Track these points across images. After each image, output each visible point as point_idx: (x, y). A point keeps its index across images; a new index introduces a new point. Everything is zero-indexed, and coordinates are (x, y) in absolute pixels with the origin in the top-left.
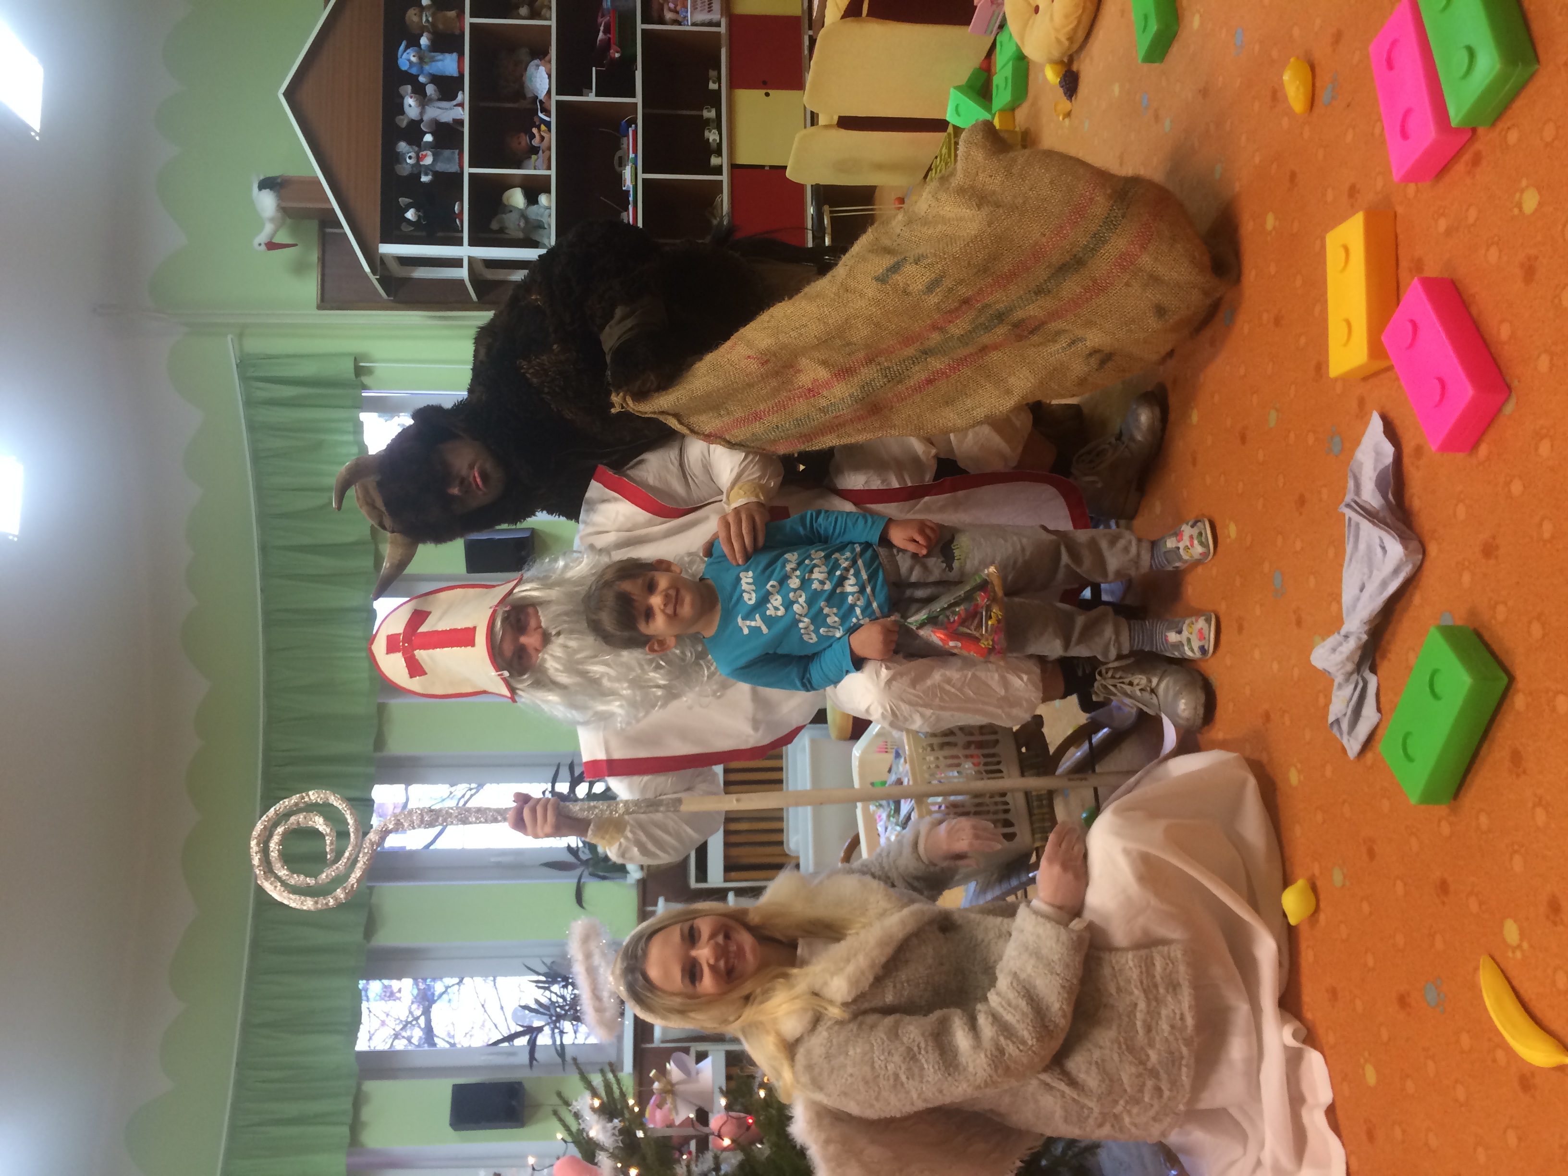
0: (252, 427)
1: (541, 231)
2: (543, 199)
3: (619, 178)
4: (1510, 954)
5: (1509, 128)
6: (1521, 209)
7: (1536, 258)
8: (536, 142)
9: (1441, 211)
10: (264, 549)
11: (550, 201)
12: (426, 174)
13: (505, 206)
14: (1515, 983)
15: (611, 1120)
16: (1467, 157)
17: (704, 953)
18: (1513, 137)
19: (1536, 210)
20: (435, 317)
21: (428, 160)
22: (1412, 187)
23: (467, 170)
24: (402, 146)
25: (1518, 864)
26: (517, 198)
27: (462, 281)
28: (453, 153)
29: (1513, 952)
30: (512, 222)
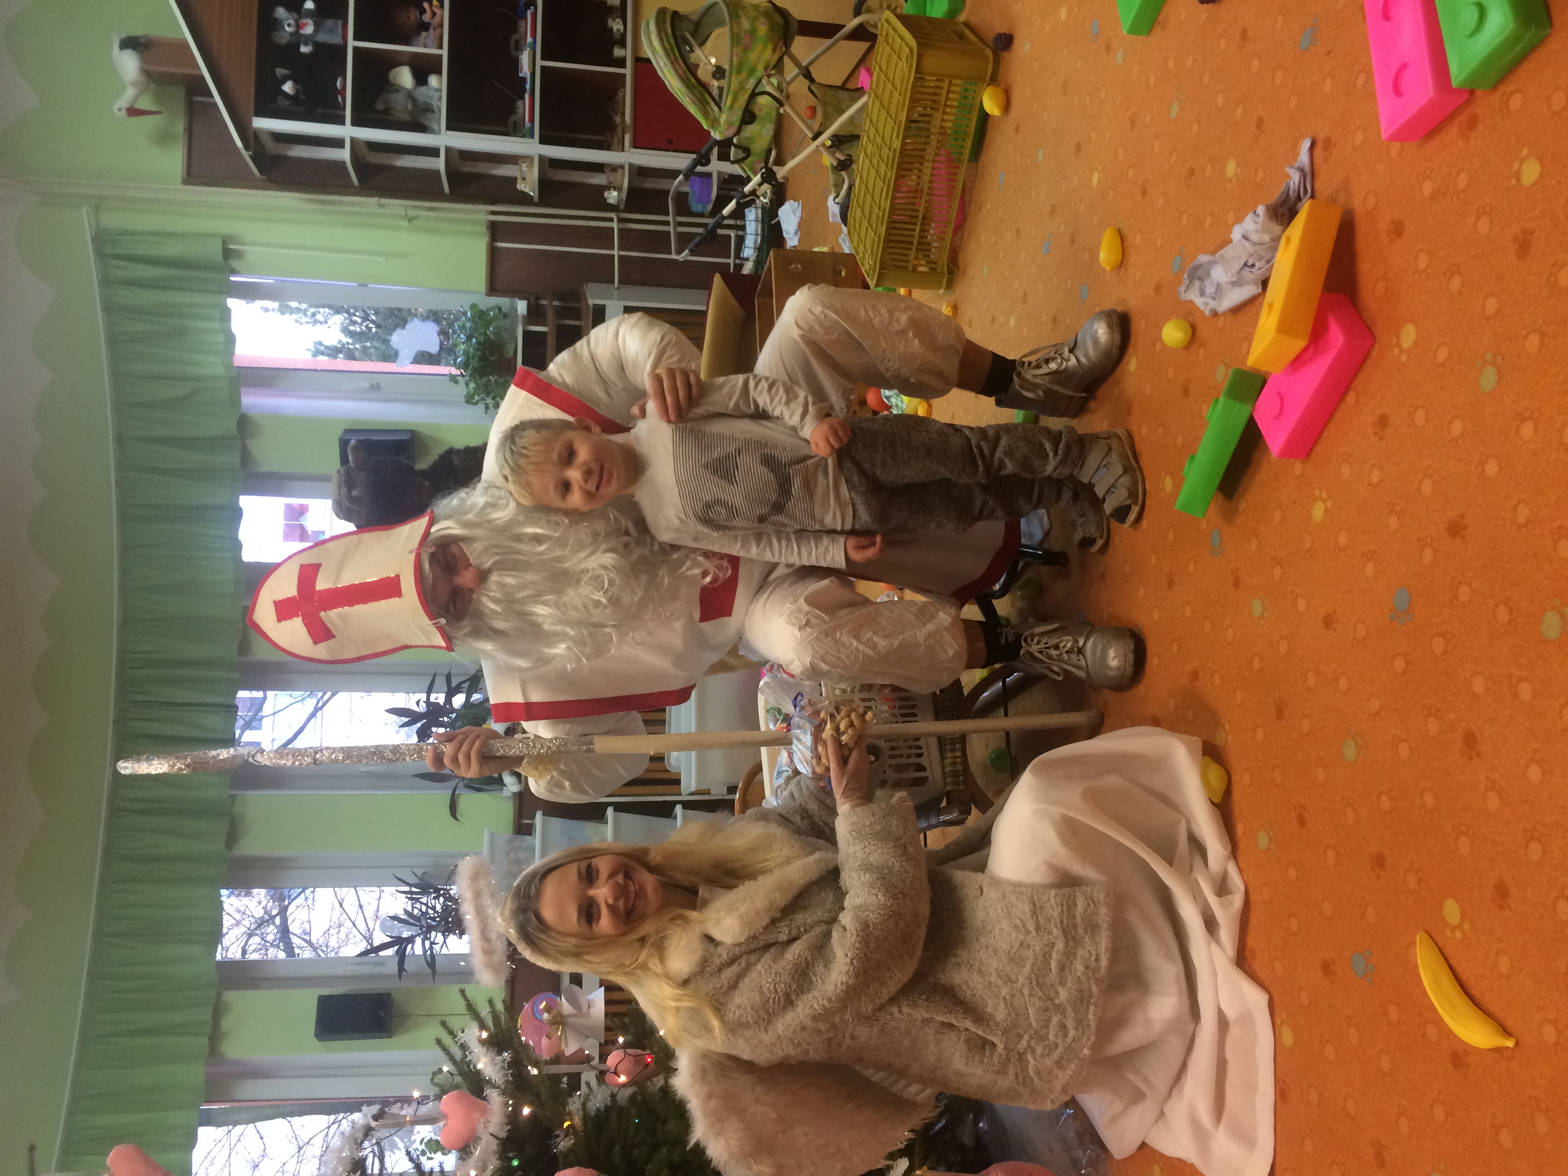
0: (108, 309)
1: (429, 115)
2: (433, 80)
3: (515, 64)
4: (1449, 934)
5: (1511, 93)
6: (1519, 180)
7: (1532, 233)
8: (426, 17)
9: (1428, 173)
10: (120, 439)
11: (441, 83)
12: (306, 44)
13: (393, 85)
14: (1453, 962)
15: (500, 1053)
16: (1462, 118)
17: (602, 893)
18: (1516, 102)
19: (1536, 181)
20: (311, 200)
21: (309, 29)
22: (1395, 147)
23: (351, 43)
24: (281, 12)
25: (1464, 846)
26: (405, 77)
27: (341, 164)
28: (336, 23)
29: (1453, 931)
30: (399, 105)
